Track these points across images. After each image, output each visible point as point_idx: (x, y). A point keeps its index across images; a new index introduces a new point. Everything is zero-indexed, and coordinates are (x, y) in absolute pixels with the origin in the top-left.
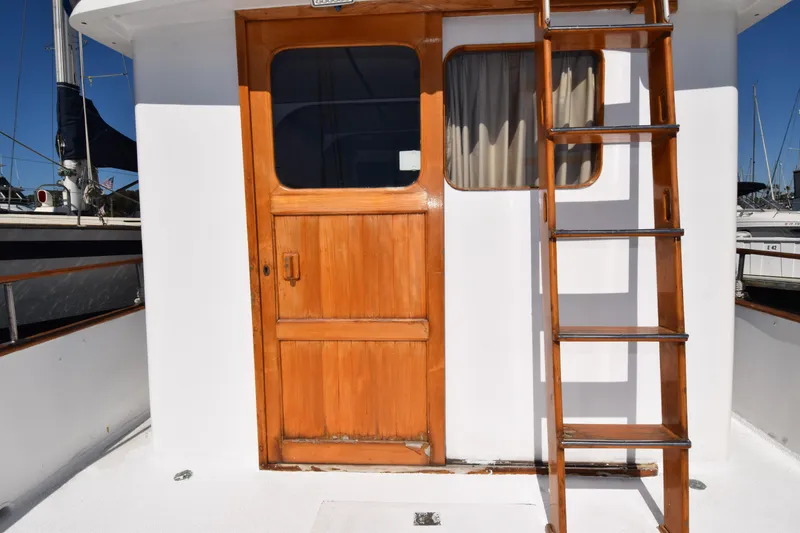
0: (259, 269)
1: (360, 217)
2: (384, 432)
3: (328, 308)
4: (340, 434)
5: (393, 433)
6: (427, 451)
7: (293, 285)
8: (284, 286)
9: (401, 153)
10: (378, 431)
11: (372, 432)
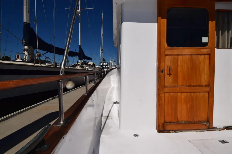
0: (160, 71)
1: (191, 56)
2: (195, 120)
3: (180, 83)
4: (182, 121)
5: (198, 120)
6: (208, 125)
7: (169, 76)
8: (167, 76)
9: (203, 37)
10: (193, 119)
11: (192, 120)
